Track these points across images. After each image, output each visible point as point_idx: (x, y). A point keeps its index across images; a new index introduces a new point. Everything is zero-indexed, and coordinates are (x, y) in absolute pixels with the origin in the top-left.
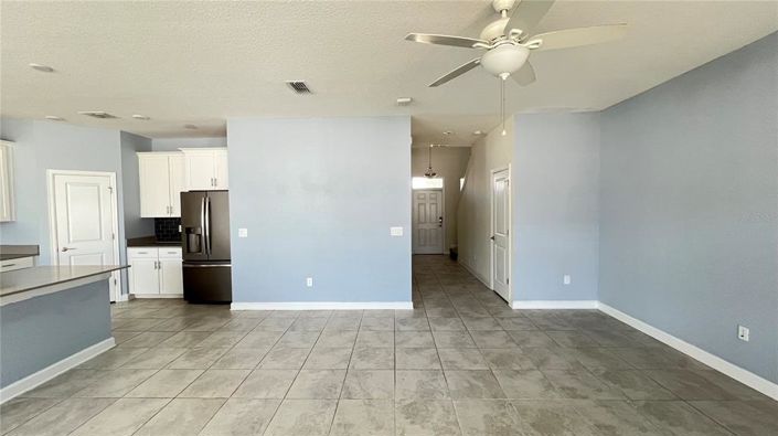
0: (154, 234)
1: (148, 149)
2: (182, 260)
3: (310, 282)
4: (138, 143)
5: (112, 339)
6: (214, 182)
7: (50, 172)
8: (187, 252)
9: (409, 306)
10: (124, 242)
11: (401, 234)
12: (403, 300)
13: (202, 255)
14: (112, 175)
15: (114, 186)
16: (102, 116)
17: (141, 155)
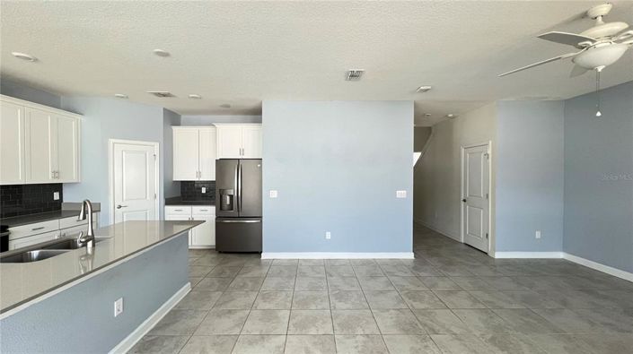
0: (179, 195)
1: (178, 124)
2: (215, 217)
3: (328, 236)
4: (173, 118)
5: (189, 283)
6: (242, 152)
7: (112, 141)
8: (220, 208)
9: (411, 256)
10: (163, 201)
11: (405, 197)
12: (406, 251)
13: (234, 213)
14: (157, 146)
15: (157, 153)
16: (164, 95)
17: (175, 129)
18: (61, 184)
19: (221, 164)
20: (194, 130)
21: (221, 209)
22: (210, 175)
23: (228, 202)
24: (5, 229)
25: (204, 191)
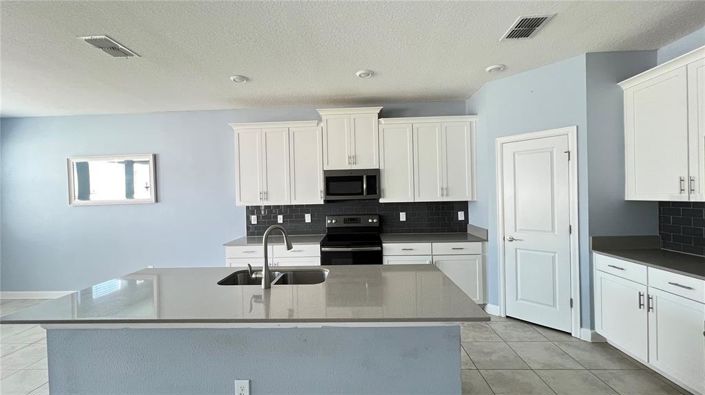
7: (500, 140)
10: (587, 241)
14: (572, 131)
15: (574, 148)
18: (467, 202)
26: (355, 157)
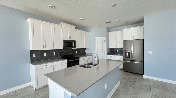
0: (110, 52)
1: (110, 31)
2: (123, 59)
5: (120, 81)
6: (133, 37)
7: (95, 38)
10: (107, 53)
13: (130, 58)
14: (105, 38)
15: (105, 40)
16: (109, 22)
17: (109, 33)
18: (86, 48)
19: (125, 42)
20: (115, 32)
21: (125, 57)
22: (121, 46)
23: (128, 55)
24: (79, 58)
25: (117, 51)
26: (70, 37)
